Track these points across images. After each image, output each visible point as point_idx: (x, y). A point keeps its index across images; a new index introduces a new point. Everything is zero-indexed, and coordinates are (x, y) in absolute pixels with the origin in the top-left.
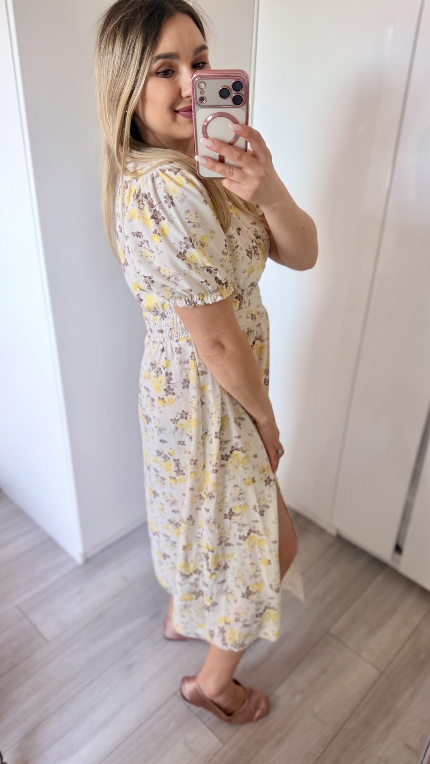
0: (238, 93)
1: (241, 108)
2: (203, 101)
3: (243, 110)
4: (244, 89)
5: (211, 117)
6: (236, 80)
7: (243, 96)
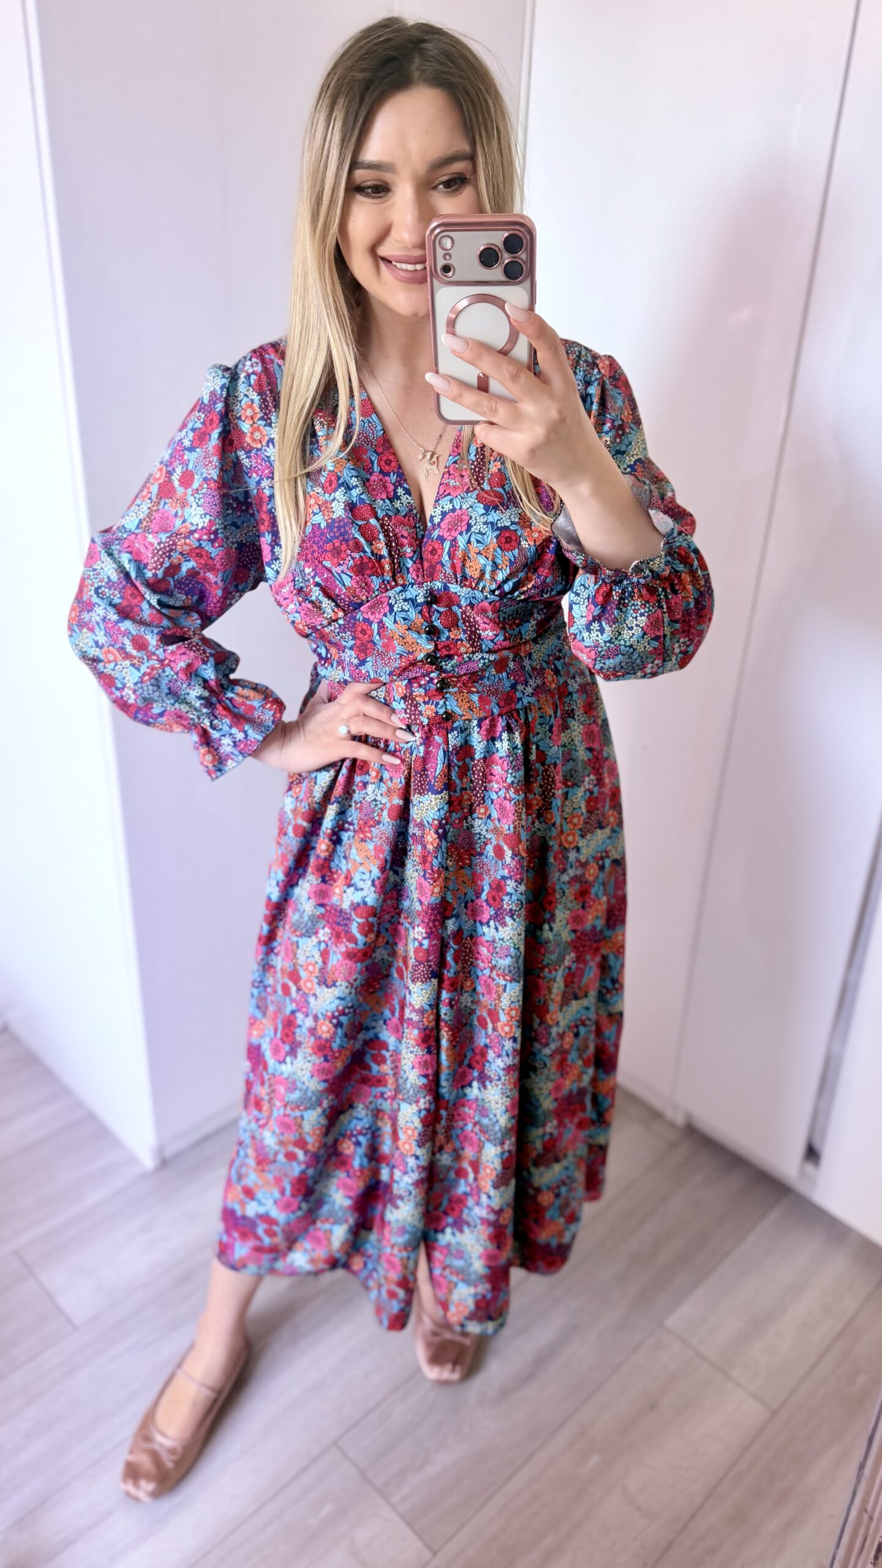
0: (514, 258)
1: (520, 285)
2: (448, 272)
3: (525, 289)
4: (526, 249)
5: (465, 303)
6: (511, 232)
7: (525, 263)
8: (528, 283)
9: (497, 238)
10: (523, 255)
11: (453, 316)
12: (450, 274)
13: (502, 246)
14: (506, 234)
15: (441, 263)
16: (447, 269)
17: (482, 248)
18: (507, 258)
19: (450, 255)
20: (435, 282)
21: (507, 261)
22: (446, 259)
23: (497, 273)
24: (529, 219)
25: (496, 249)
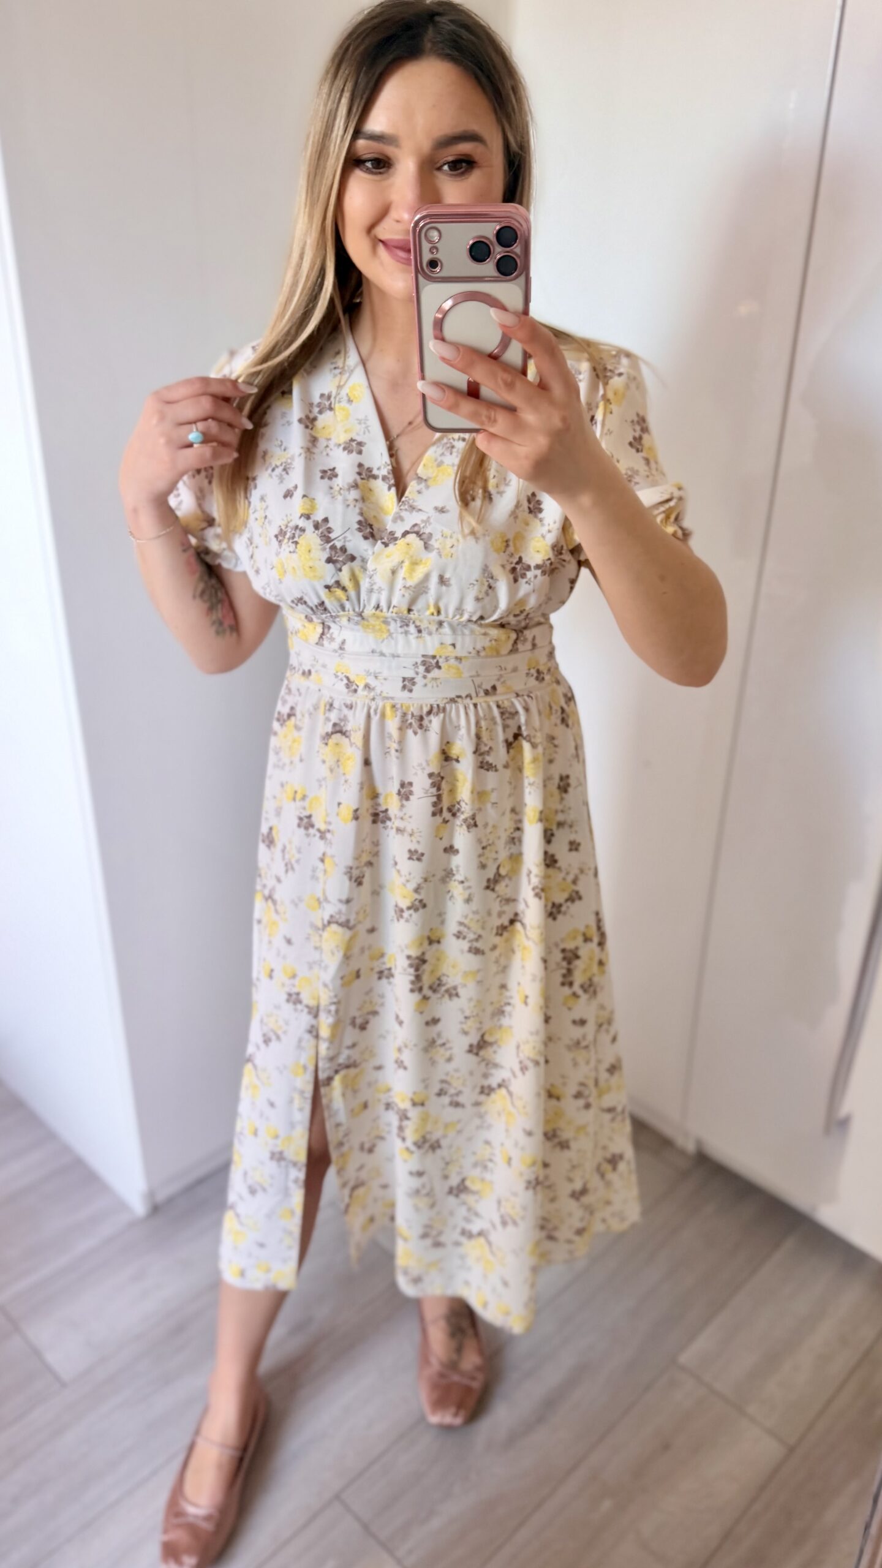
0: (507, 252)
1: (514, 282)
2: (435, 268)
3: (516, 284)
4: (521, 242)
5: (452, 301)
6: (503, 225)
7: (519, 257)
8: (522, 279)
9: (488, 230)
10: (517, 249)
11: (440, 316)
12: (438, 269)
13: (494, 240)
14: (498, 228)
15: (427, 257)
16: (433, 264)
17: (471, 242)
18: (498, 252)
19: (437, 251)
20: (421, 278)
21: (499, 256)
22: (433, 253)
23: (488, 268)
25: (488, 243)
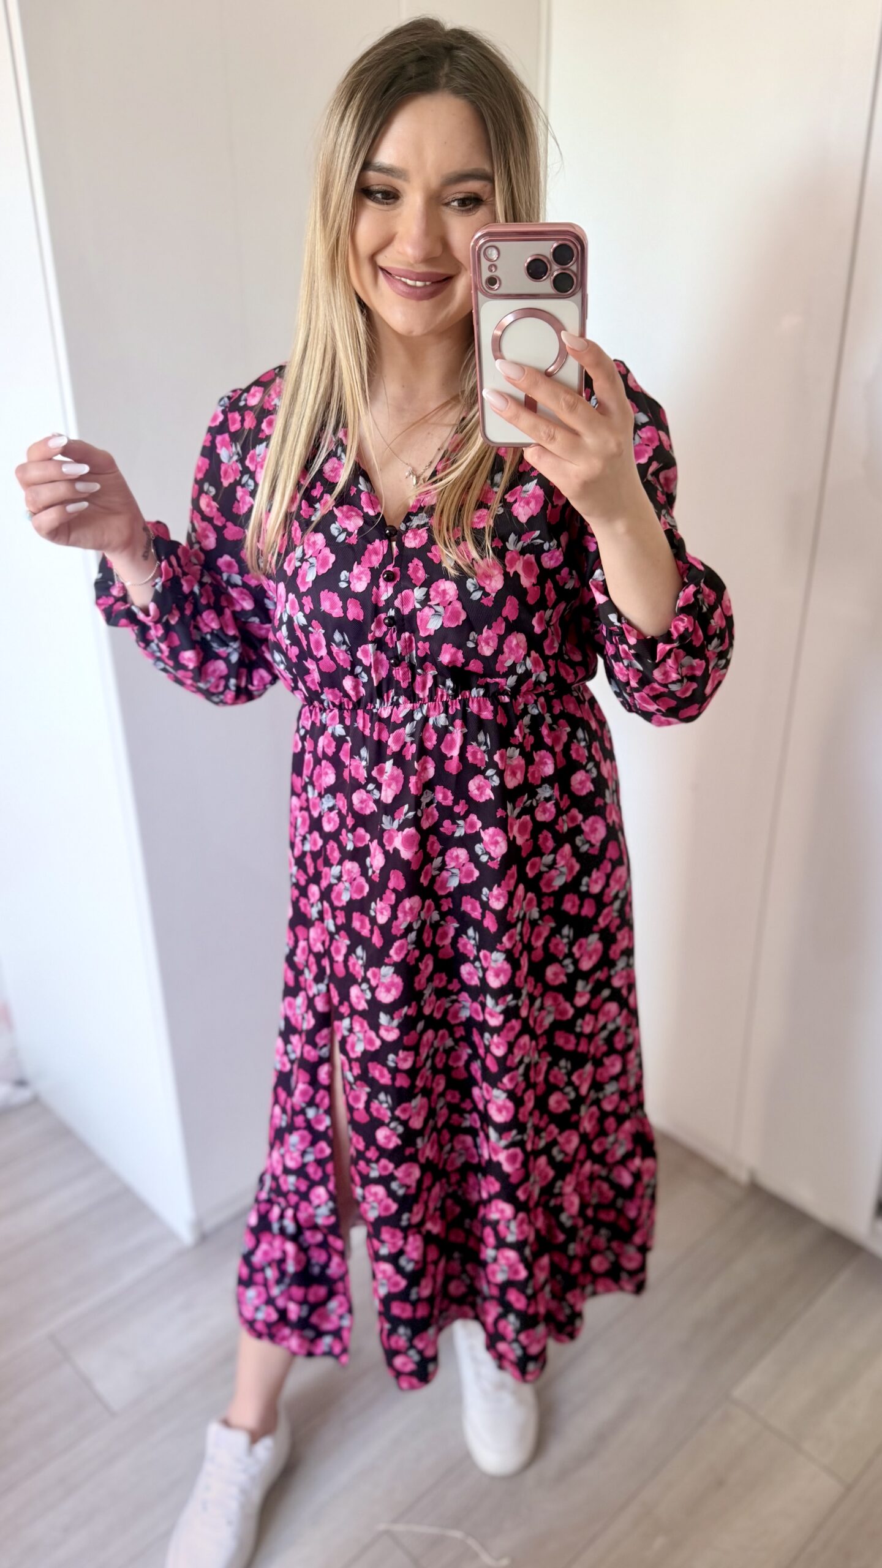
0: (564, 269)
1: (571, 299)
2: (493, 285)
3: (573, 301)
4: (577, 259)
5: (510, 318)
6: (560, 242)
7: (576, 275)
8: (578, 296)
9: (546, 248)
10: (573, 267)
11: (499, 333)
12: (496, 287)
13: (550, 257)
14: (555, 245)
15: (486, 274)
16: (492, 281)
17: (529, 260)
18: (556, 270)
19: (495, 266)
20: (480, 295)
21: (555, 274)
22: (491, 271)
23: (545, 285)
24: (580, 227)
25: (545, 261)
